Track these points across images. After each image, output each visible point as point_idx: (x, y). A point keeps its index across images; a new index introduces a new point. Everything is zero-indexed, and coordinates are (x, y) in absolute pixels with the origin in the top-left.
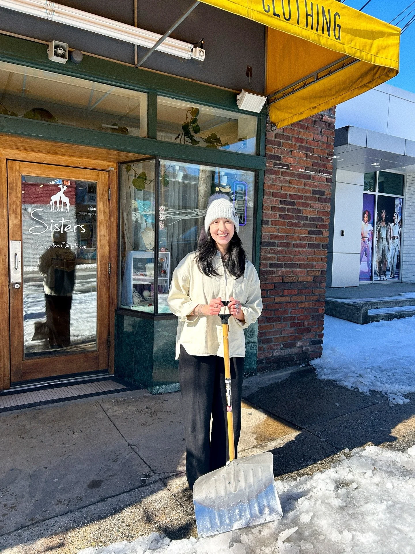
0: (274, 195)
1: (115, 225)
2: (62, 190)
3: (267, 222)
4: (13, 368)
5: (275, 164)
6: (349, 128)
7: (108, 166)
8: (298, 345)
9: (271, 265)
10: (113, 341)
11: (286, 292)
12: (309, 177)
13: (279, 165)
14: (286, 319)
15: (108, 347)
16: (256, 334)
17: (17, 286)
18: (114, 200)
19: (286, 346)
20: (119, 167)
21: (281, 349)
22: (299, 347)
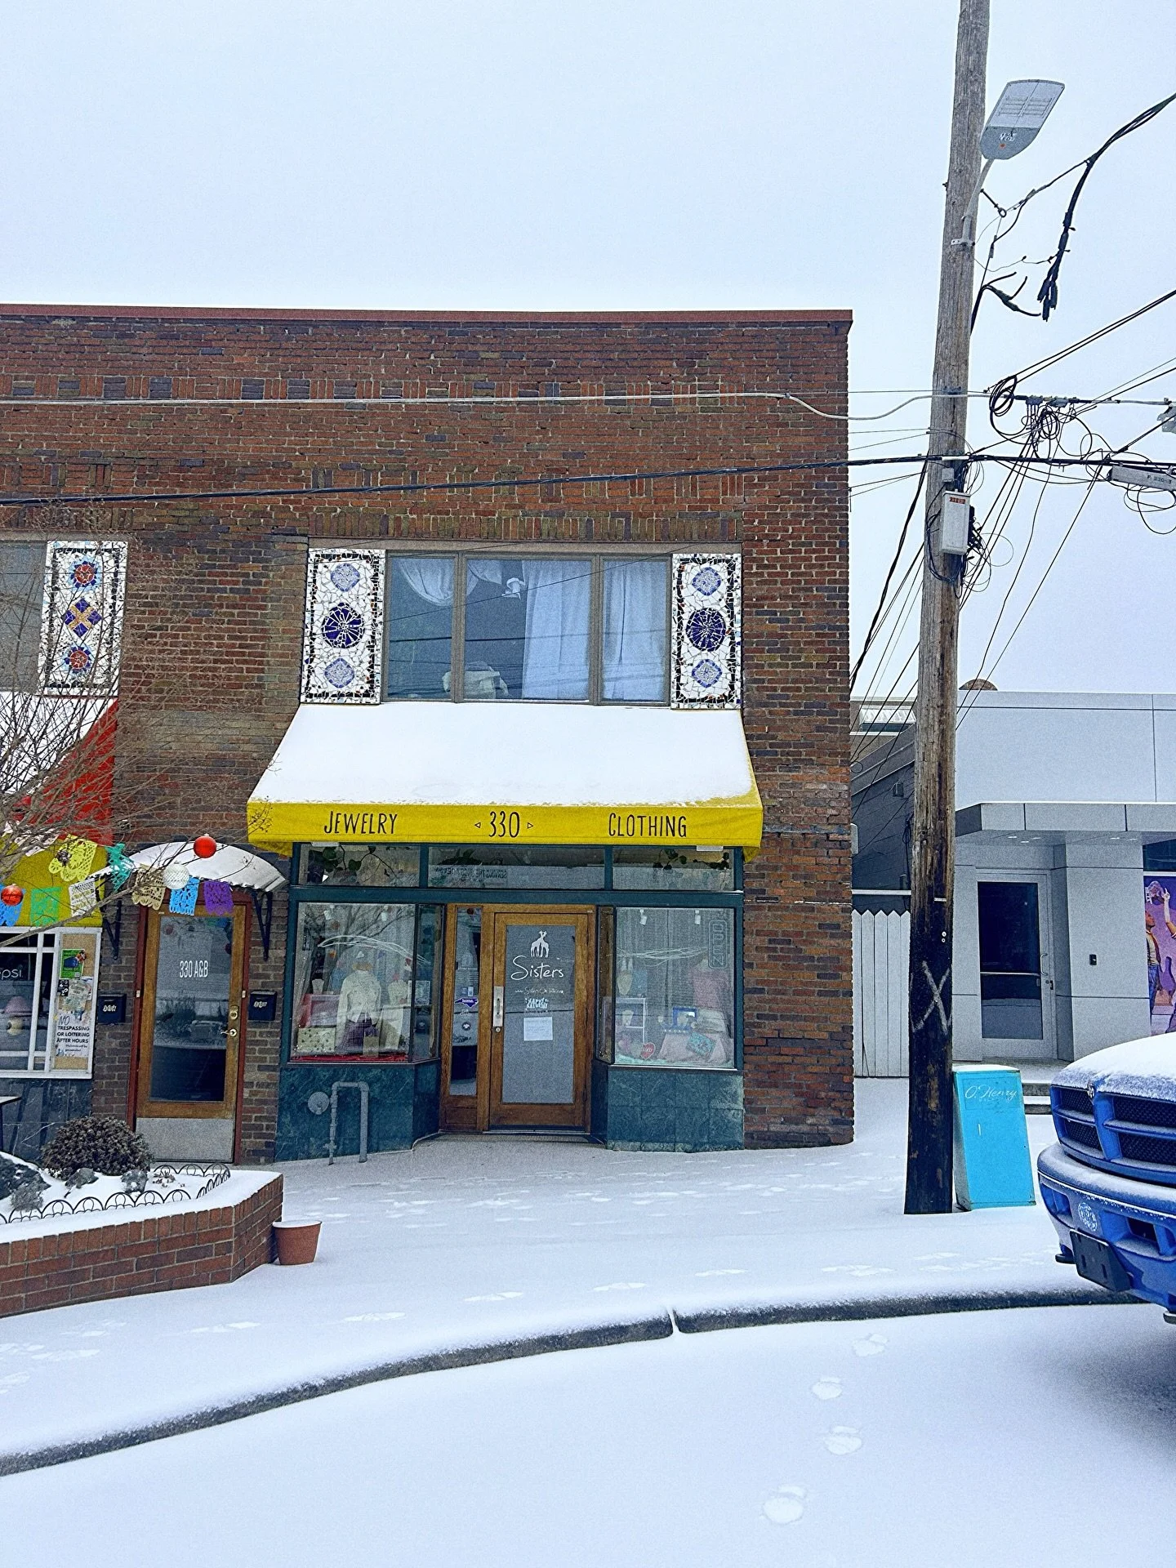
0: (758, 933)
1: (593, 969)
2: (542, 937)
3: (751, 965)
4: (492, 1111)
5: (758, 898)
6: (983, 807)
7: (587, 909)
8: (809, 1122)
9: (758, 1017)
10: (590, 1096)
11: (785, 1050)
12: (812, 909)
13: (764, 899)
14: (788, 1086)
15: (585, 1101)
16: (741, 1100)
17: (498, 1030)
18: (592, 943)
19: (787, 1121)
20: (597, 910)
21: (782, 1123)
22: (811, 1125)
